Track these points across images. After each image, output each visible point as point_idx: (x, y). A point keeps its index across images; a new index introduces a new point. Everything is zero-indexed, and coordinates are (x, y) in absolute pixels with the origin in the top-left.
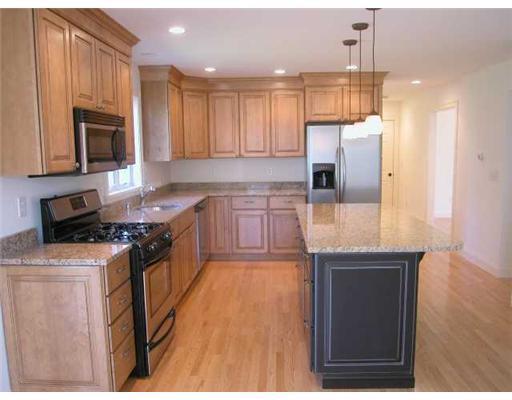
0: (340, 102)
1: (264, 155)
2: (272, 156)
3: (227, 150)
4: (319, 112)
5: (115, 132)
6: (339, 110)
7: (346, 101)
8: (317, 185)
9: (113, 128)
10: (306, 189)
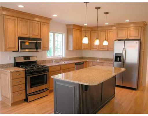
0: (127, 33)
1: (105, 50)
2: (108, 50)
3: (95, 48)
4: (119, 36)
5: (36, 42)
6: (127, 35)
7: (129, 32)
8: (116, 60)
9: (36, 41)
10: (113, 61)
